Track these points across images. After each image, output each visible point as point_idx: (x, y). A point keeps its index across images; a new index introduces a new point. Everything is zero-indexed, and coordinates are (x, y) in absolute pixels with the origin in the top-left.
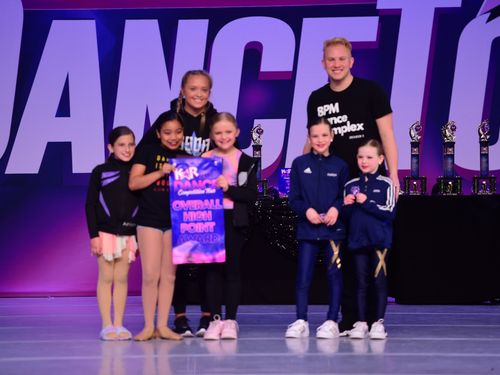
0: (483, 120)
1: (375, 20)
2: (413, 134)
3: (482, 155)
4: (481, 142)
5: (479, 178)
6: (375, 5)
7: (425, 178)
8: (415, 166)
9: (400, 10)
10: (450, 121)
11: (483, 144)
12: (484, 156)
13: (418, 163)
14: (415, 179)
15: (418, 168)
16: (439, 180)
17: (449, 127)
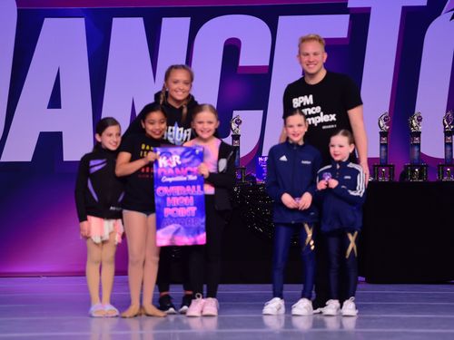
0: (447, 111)
1: (347, 17)
2: (382, 124)
3: (446, 144)
4: (445, 132)
5: (443, 166)
6: (346, 4)
7: (393, 166)
8: (383, 155)
9: (370, 8)
10: (416, 113)
11: (448, 134)
12: (449, 145)
13: (386, 151)
14: (383, 167)
15: (386, 157)
16: (406, 167)
17: (416, 117)
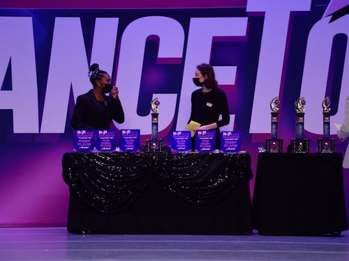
0: (326, 97)
1: (246, 19)
2: (273, 106)
3: (325, 123)
4: (324, 113)
5: (322, 141)
6: (245, 9)
7: (282, 140)
8: (274, 130)
9: (264, 13)
10: (301, 97)
11: (326, 115)
12: (327, 124)
13: (276, 128)
14: (274, 140)
15: (276, 133)
16: (292, 141)
17: (300, 101)
